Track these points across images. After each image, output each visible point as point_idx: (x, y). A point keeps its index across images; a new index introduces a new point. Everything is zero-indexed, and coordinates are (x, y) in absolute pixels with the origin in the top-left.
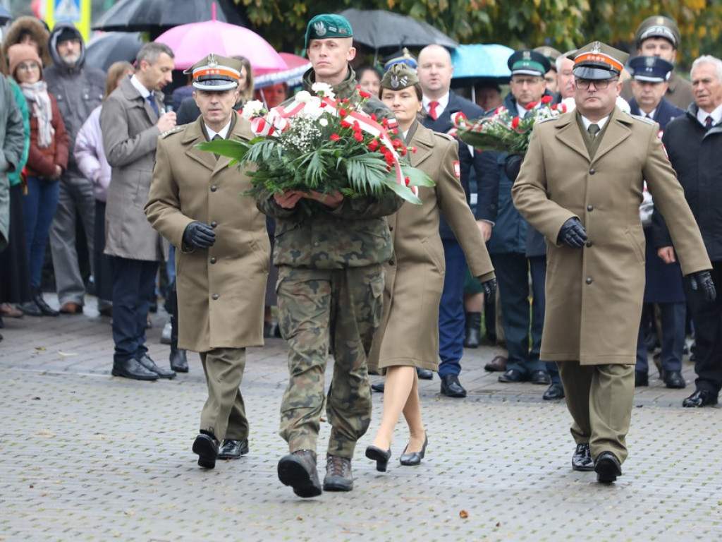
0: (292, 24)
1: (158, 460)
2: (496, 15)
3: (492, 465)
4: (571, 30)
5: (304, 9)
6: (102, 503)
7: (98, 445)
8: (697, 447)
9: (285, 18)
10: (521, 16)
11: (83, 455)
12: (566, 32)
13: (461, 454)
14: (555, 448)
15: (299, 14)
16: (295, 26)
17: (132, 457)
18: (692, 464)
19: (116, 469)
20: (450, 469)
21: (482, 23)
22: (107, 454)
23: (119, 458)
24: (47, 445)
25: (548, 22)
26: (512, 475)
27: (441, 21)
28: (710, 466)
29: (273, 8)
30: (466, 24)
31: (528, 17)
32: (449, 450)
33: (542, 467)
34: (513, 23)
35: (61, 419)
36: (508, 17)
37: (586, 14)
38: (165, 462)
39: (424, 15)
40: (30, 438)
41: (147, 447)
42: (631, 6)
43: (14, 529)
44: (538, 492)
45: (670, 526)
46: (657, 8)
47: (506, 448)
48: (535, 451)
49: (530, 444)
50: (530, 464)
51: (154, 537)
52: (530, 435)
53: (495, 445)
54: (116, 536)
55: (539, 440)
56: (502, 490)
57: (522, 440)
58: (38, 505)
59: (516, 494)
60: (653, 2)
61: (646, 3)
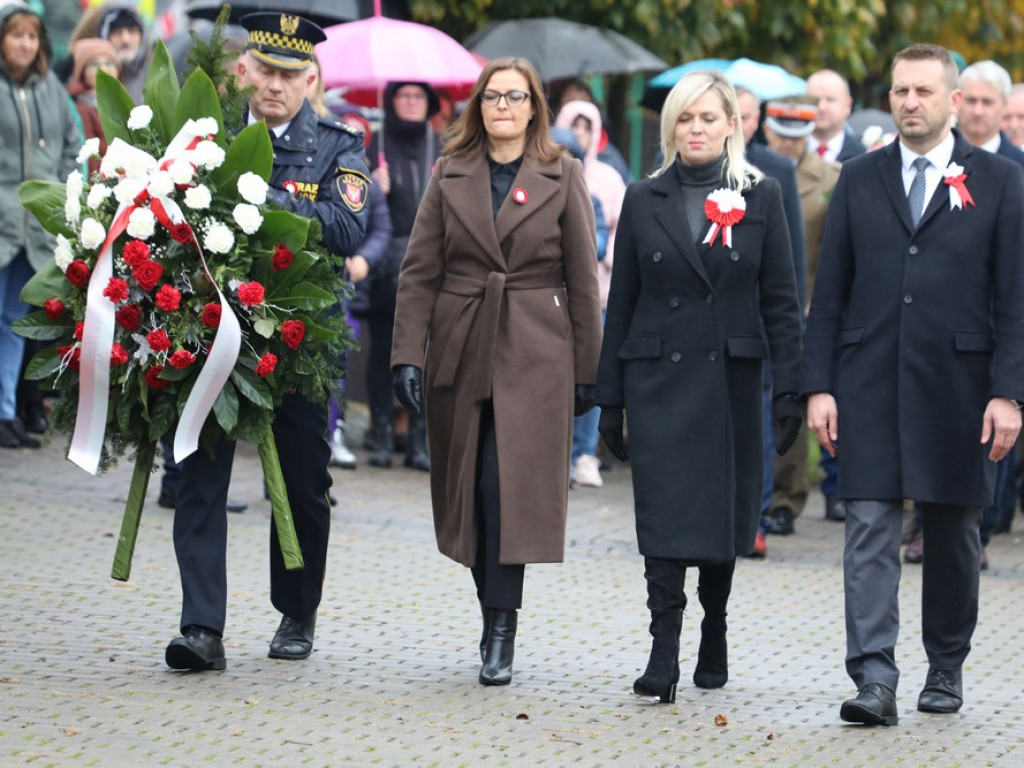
2: (753, 16)
3: (753, 651)
4: (858, 42)
9: (462, 12)
10: (789, 20)
12: (850, 43)
16: (475, 24)
17: (248, 623)
19: (228, 638)
21: (734, 28)
24: (129, 602)
25: (826, 28)
26: (783, 666)
27: (680, 22)
30: (712, 28)
31: (798, 19)
33: (824, 657)
34: (777, 28)
35: (145, 565)
36: (771, 19)
37: (880, 20)
39: (656, 14)
40: (104, 591)
42: (940, 10)
43: (94, 720)
44: (822, 692)
45: (1013, 747)
46: (975, 14)
47: (771, 628)
48: (812, 634)
49: (804, 624)
50: (806, 652)
51: (287, 738)
52: (804, 610)
53: (755, 624)
54: (236, 735)
55: (816, 618)
56: (772, 689)
57: (792, 617)
58: (123, 685)
59: (791, 694)
60: (970, 5)
61: (961, 6)
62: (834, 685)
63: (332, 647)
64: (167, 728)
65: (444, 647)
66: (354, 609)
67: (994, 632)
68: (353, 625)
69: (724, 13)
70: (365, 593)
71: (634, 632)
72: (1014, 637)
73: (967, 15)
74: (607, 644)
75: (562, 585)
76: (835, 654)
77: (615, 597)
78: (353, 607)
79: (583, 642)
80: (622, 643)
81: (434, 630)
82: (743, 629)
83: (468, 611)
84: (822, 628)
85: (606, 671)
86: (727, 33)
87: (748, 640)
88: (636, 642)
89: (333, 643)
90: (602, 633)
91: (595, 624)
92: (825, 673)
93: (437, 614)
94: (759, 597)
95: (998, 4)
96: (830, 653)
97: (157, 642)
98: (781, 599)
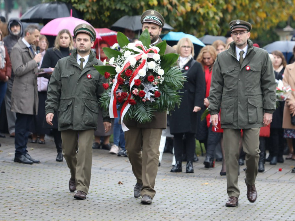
0: (103, 20)
1: (59, 199)
2: (185, 18)
3: (196, 204)
4: (215, 25)
5: (109, 14)
6: (41, 217)
7: (33, 192)
8: (277, 199)
9: (101, 18)
10: (195, 19)
11: (27, 197)
12: (213, 26)
13: (182, 199)
14: (220, 197)
15: (106, 16)
16: (105, 21)
17: (48, 198)
18: (277, 206)
19: (43, 203)
20: (179, 205)
21: (180, 21)
22: (38, 196)
23: (43, 198)
24: (12, 192)
25: (206, 21)
26: (205, 208)
28: (284, 206)
29: (96, 13)
30: (174, 22)
31: (198, 19)
32: (177, 198)
33: (216, 206)
34: (192, 22)
35: (15, 181)
36: (190, 19)
37: (221, 18)
38: (62, 200)
40: (4, 189)
41: (54, 194)
42: (237, 16)
46: (247, 17)
47: (200, 197)
48: (212, 199)
49: (209, 196)
50: (211, 204)
52: (209, 192)
53: (195, 196)
55: (213, 194)
56: (203, 215)
57: (205, 194)
58: (14, 217)
59: (209, 217)
60: (246, 15)
61: (243, 15)
62: (220, 214)
63: (73, 205)
65: (106, 204)
67: (264, 198)
69: (177, 17)
71: (161, 199)
72: (270, 199)
76: (220, 205)
81: (103, 199)
82: (192, 198)
83: (111, 193)
84: (215, 197)
86: (177, 23)
87: (194, 201)
88: (162, 202)
92: (217, 211)
93: (103, 194)
94: (195, 188)
95: (254, 14)
96: (218, 205)
97: (22, 204)
98: (201, 189)
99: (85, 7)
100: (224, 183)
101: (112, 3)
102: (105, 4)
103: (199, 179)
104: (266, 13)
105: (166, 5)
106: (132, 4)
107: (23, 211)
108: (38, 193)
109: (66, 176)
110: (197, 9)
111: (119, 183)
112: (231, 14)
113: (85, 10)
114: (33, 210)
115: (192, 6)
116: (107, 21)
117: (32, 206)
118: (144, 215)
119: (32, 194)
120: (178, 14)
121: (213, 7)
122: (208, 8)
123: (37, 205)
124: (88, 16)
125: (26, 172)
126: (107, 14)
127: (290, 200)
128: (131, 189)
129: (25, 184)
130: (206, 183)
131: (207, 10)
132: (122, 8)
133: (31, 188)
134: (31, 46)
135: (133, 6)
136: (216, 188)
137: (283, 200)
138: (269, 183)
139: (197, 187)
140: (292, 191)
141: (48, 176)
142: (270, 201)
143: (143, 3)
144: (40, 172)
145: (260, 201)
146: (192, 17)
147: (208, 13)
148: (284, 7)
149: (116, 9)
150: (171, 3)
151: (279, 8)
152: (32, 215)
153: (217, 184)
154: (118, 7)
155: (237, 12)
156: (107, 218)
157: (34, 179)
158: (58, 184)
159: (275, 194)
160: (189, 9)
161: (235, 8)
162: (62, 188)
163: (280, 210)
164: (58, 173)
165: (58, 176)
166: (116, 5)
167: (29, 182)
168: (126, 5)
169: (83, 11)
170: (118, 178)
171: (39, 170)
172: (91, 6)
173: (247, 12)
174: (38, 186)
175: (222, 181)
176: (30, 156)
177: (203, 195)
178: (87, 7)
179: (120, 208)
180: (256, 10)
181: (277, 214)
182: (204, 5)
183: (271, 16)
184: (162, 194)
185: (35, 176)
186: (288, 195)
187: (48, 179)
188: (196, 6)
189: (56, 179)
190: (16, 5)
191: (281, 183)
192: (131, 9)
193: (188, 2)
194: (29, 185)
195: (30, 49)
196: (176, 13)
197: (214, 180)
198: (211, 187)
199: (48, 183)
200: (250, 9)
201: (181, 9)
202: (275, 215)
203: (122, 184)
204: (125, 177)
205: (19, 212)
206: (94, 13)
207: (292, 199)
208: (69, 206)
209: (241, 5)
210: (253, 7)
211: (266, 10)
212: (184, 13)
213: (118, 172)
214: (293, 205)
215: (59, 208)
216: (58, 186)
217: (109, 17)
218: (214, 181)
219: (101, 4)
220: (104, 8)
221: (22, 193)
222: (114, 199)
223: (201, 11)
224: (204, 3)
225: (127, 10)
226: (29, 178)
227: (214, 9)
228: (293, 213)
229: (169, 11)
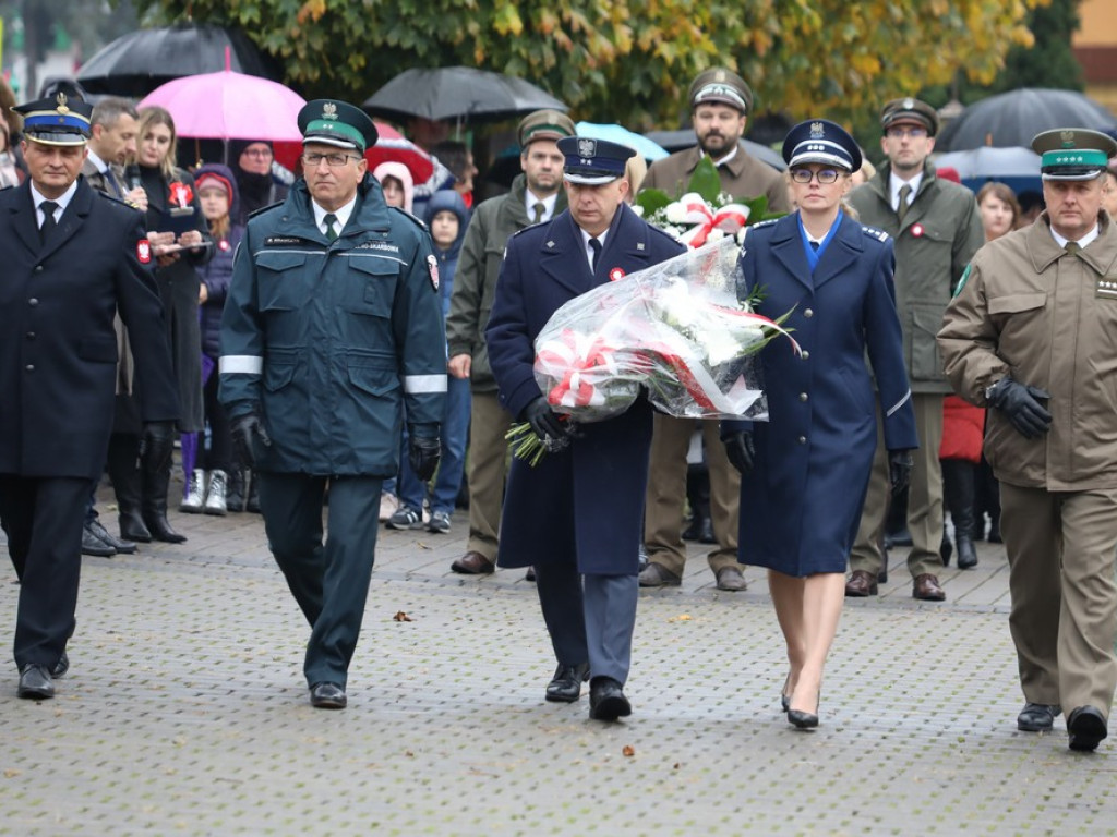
0: (346, 82)
1: (199, 670)
2: (613, 75)
3: (649, 684)
5: (362, 63)
6: (139, 728)
7: (116, 648)
8: (914, 663)
9: (337, 74)
10: (647, 78)
11: (96, 661)
14: (728, 662)
15: (355, 67)
16: (350, 84)
17: (164, 666)
18: (913, 687)
19: (146, 681)
21: (595, 86)
22: (130, 660)
23: (147, 667)
25: (683, 86)
26: (679, 698)
27: (546, 82)
28: (937, 688)
29: (320, 60)
30: (577, 87)
31: (656, 79)
33: (716, 688)
36: (630, 79)
38: (210, 673)
39: (523, 73)
41: (181, 652)
42: (785, 67)
43: (31, 761)
44: (719, 722)
45: (903, 771)
46: (818, 71)
47: (662, 661)
48: (702, 666)
49: (693, 657)
50: (699, 684)
51: (220, 776)
52: (691, 644)
53: (647, 658)
54: (169, 774)
55: (704, 651)
56: (671, 720)
57: (680, 651)
58: (53, 728)
59: (689, 724)
60: (813, 63)
61: (805, 64)
62: (729, 715)
63: (247, 688)
64: (102, 769)
66: (263, 651)
67: (871, 661)
68: (264, 666)
69: (585, 73)
70: (271, 635)
71: (533, 668)
72: (890, 666)
73: (809, 72)
74: (509, 680)
75: (458, 623)
76: (727, 685)
77: (511, 634)
78: (263, 649)
79: (486, 679)
80: (524, 679)
83: (372, 650)
84: (710, 661)
85: (512, 706)
86: (589, 90)
87: (642, 673)
88: (537, 678)
89: (247, 683)
90: (504, 670)
91: (495, 661)
92: (719, 704)
94: (647, 632)
95: (839, 62)
96: (721, 684)
97: (80, 685)
98: (668, 634)
99: (284, 42)
100: (741, 617)
101: (373, 25)
102: (351, 31)
103: (661, 603)
104: (880, 58)
105: (552, 34)
106: (437, 28)
107: (82, 707)
108: (130, 651)
109: (223, 594)
110: (654, 46)
111: (399, 617)
112: (767, 62)
113: (286, 52)
114: (115, 704)
115: (635, 36)
116: (356, 85)
117: (111, 690)
118: (477, 722)
119: (113, 651)
120: (591, 62)
121: (704, 38)
122: (687, 42)
123: (128, 689)
124: (295, 70)
125: (92, 581)
126: (357, 61)
127: (956, 667)
128: (437, 636)
129: (90, 620)
130: (684, 617)
131: (686, 49)
132: (407, 44)
133: (110, 636)
134: (110, 167)
135: (441, 37)
136: (715, 631)
137: (933, 669)
138: (890, 614)
139: (655, 628)
140: (963, 639)
141: (164, 594)
142: (890, 670)
143: (474, 27)
144: (137, 583)
145: (858, 673)
146: (637, 72)
147: (689, 59)
148: (936, 40)
149: (385, 45)
150: (566, 26)
151: (922, 42)
152: (110, 720)
153: (719, 618)
154: (392, 40)
155: (785, 54)
156: (358, 729)
157: (117, 605)
158: (196, 619)
159: (909, 648)
160: (627, 47)
161: (778, 41)
162: (209, 633)
163: (922, 701)
164: (198, 587)
165: (196, 595)
166: (387, 32)
167: (102, 613)
168: (420, 33)
169: (279, 53)
170: (396, 600)
171: (134, 576)
172: (305, 35)
173: (819, 55)
174: (131, 626)
175: (735, 608)
176: (105, 530)
177: (672, 656)
178: (291, 41)
179: (401, 697)
180: (848, 50)
181: (913, 712)
182: (675, 31)
183: (897, 67)
184: (540, 651)
185: (120, 596)
186: (950, 650)
187: (165, 605)
188: (649, 35)
189: (193, 604)
190: (61, 38)
191: (927, 613)
192: (434, 45)
193: (625, 23)
194: (102, 623)
195: (106, 179)
196: (585, 59)
197: (710, 605)
198: (701, 627)
199: (165, 617)
200: (828, 47)
201: (601, 44)
202: (906, 716)
203: (408, 620)
204: (419, 599)
205: (67, 711)
206: (313, 59)
207: (960, 663)
208: (232, 691)
209: (798, 31)
210: (838, 38)
211: (880, 48)
212: (611, 60)
213: (395, 582)
214: (964, 683)
215: (199, 699)
216: (196, 627)
217: (363, 71)
218: (711, 610)
219: (336, 28)
220: (348, 42)
221: (80, 651)
222: (382, 669)
223: (667, 51)
224: (675, 24)
225: (422, 49)
226: (104, 601)
227: (710, 46)
228: (964, 708)
229: (560, 52)
